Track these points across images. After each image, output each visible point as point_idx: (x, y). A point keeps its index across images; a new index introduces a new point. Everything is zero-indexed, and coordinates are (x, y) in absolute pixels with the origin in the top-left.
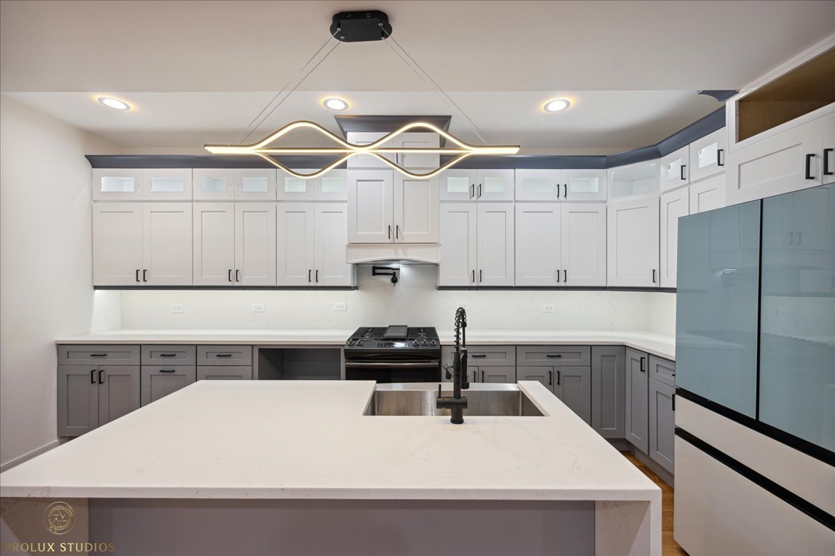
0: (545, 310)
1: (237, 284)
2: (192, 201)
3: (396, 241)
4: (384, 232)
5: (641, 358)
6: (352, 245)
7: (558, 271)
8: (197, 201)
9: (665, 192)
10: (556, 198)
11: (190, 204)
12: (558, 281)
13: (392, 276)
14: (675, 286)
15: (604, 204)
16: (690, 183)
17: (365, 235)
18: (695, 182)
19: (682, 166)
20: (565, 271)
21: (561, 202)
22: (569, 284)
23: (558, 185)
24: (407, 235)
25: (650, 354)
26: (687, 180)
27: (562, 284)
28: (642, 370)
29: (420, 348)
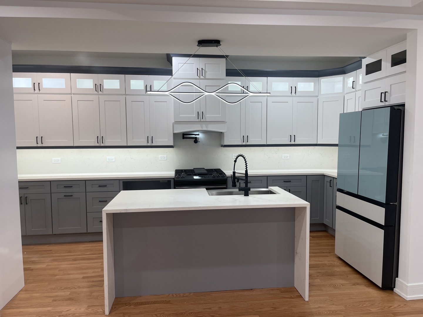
0: (283, 158)
1: (102, 145)
2: (71, 94)
3: (202, 120)
4: (195, 115)
5: (330, 180)
6: (177, 122)
7: (291, 136)
8: (74, 94)
9: (347, 93)
10: (290, 94)
11: (70, 96)
12: (291, 141)
13: (194, 139)
14: (337, 143)
15: (317, 98)
16: (356, 91)
17: (184, 117)
18: (358, 90)
19: (353, 82)
20: (295, 136)
21: (293, 96)
22: (296, 143)
23: (291, 87)
24: (208, 116)
25: (334, 178)
26: (355, 89)
27: (293, 143)
28: (330, 186)
29: (216, 178)
